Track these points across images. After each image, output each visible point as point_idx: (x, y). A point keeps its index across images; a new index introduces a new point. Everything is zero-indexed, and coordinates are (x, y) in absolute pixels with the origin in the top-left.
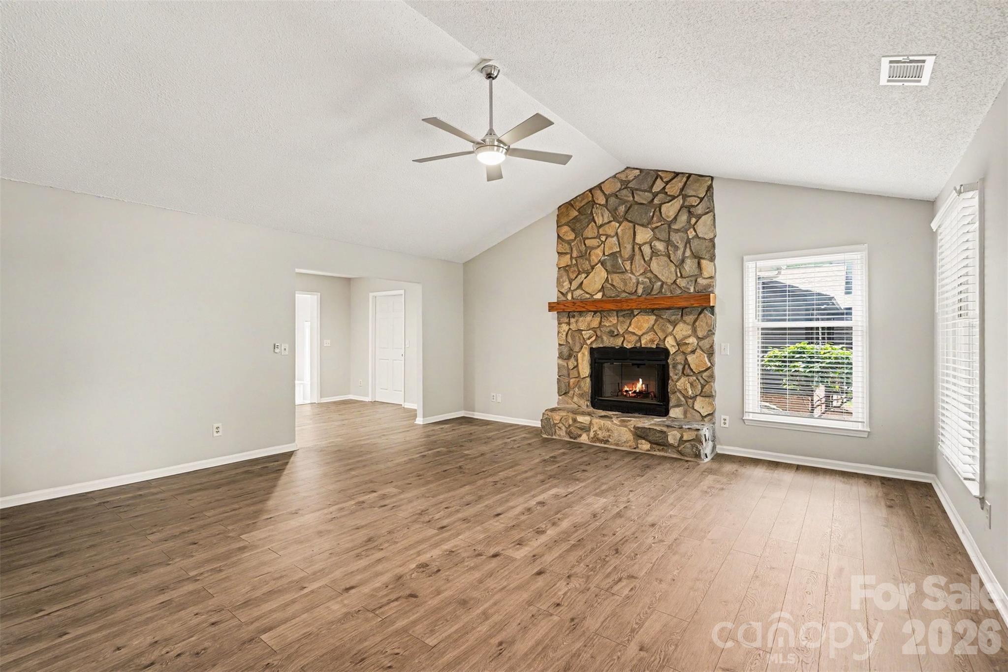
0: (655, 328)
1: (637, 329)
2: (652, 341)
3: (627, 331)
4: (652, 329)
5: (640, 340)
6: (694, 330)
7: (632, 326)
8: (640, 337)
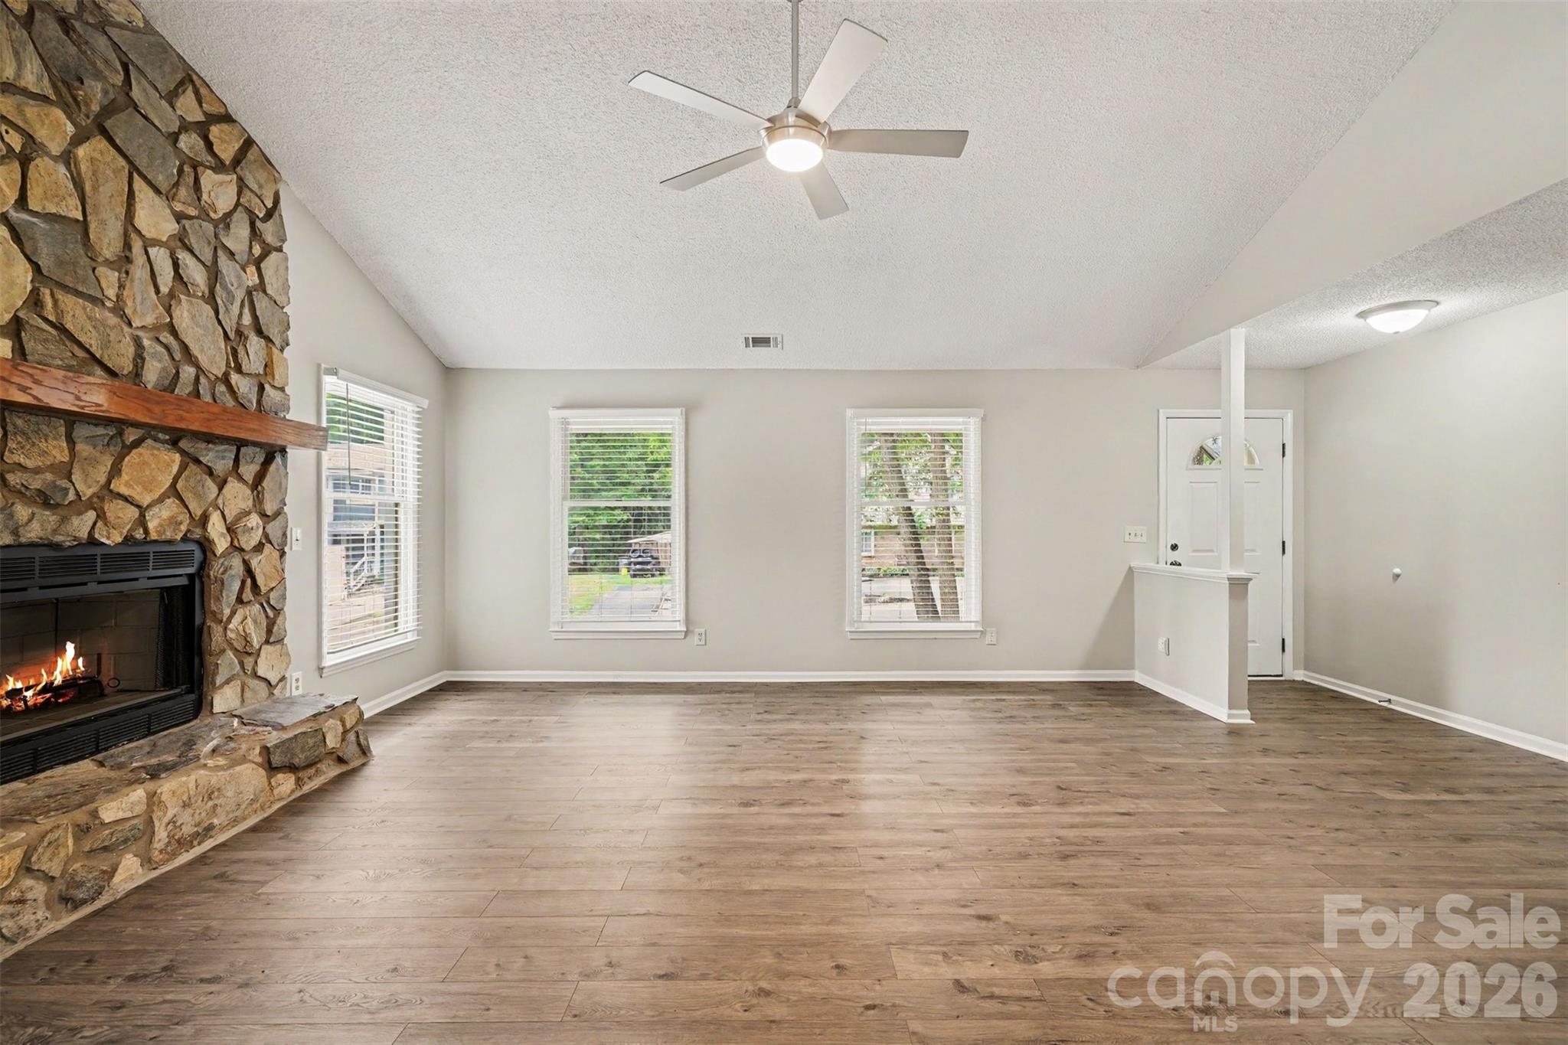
0: (179, 486)
1: (139, 489)
2: (174, 522)
3: (107, 491)
4: (173, 491)
5: (142, 521)
6: (258, 500)
7: (125, 477)
8: (142, 510)
